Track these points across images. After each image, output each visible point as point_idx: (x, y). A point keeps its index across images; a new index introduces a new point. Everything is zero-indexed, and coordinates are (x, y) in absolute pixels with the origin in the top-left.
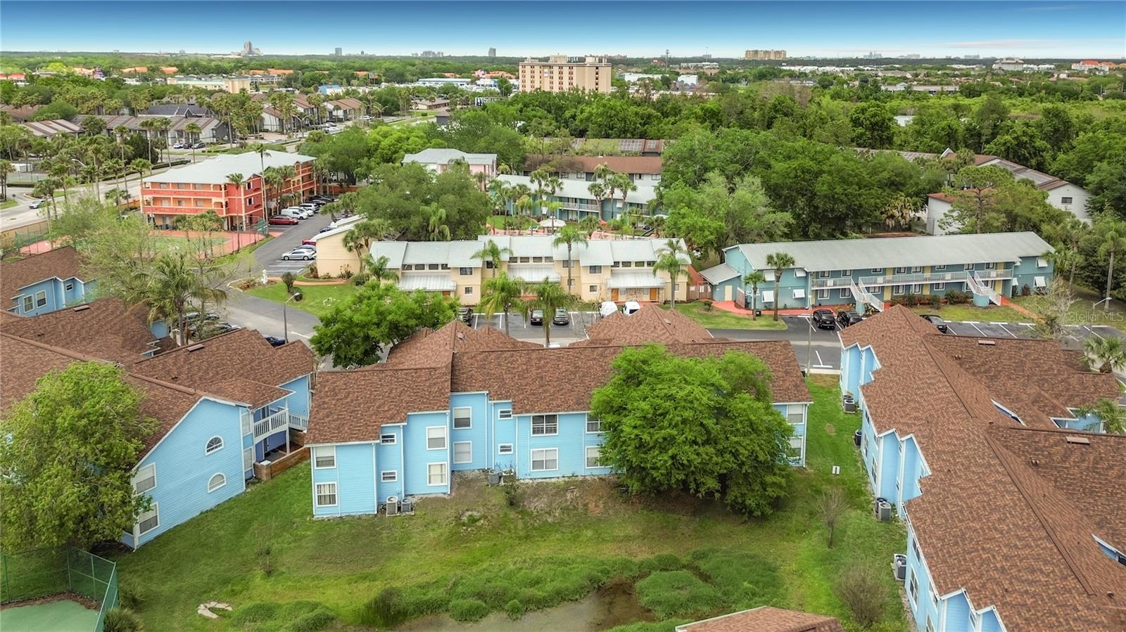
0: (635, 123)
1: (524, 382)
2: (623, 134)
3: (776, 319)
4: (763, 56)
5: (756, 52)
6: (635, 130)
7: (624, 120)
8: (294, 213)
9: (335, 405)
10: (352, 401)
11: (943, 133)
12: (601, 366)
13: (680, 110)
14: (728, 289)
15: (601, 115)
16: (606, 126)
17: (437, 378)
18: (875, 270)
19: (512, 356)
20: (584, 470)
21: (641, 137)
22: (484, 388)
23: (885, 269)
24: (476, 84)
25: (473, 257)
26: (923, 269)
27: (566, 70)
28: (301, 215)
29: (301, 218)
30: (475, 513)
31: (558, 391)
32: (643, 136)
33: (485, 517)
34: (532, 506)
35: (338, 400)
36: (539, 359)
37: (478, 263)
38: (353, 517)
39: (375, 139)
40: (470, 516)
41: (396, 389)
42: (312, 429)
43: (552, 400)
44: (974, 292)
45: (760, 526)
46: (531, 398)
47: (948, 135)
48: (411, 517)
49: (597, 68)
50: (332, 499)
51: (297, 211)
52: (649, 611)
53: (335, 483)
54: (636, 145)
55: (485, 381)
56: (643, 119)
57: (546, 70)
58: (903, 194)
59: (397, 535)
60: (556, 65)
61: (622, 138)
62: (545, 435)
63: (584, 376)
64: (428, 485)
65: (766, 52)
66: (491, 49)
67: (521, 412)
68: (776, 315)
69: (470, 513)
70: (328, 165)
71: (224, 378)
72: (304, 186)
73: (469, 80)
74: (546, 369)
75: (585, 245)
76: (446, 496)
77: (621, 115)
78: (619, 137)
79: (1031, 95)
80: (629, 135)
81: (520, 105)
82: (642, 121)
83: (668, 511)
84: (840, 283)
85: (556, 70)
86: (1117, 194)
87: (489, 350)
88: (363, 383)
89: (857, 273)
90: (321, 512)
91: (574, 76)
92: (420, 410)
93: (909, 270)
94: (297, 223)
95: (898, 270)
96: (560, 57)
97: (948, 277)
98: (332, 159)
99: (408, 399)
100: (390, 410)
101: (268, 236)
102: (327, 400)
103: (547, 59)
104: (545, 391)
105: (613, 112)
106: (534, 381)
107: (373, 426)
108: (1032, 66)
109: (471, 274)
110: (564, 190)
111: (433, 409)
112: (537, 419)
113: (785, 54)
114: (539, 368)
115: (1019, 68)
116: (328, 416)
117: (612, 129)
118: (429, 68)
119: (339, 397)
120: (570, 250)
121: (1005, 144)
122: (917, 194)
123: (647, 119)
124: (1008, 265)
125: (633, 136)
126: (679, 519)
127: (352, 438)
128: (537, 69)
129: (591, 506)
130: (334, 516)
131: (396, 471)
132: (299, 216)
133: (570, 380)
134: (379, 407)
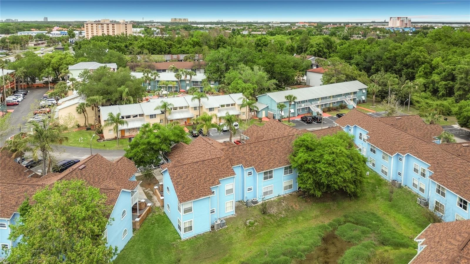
0: (166, 48)
1: (254, 158)
2: (160, 52)
3: (289, 122)
4: (178, 21)
5: (175, 19)
6: (166, 51)
7: (160, 46)
8: (13, 99)
9: (184, 182)
10: (191, 179)
11: (290, 48)
12: (280, 146)
13: (181, 42)
14: (264, 112)
15: (149, 44)
16: (152, 49)
17: (223, 162)
18: (316, 99)
19: (243, 147)
20: (283, 192)
21: (169, 54)
22: (239, 163)
23: (319, 98)
24: (51, 33)
25: (155, 109)
26: (330, 97)
27: (111, 26)
28: (18, 100)
29: (18, 101)
30: (251, 220)
31: (270, 159)
32: (169, 53)
33: (257, 221)
34: (272, 212)
35: (184, 179)
36: (255, 147)
37: (159, 112)
38: (200, 235)
39: (47, 59)
40: (250, 222)
41: (208, 169)
42: (179, 195)
43: (269, 164)
44: (348, 104)
45: (358, 200)
46: (261, 164)
47: (291, 49)
48: (227, 229)
49: (126, 25)
50: (190, 228)
51: (15, 98)
52: (349, 242)
53: (192, 220)
54: (168, 57)
55: (238, 160)
56: (168, 46)
57: (100, 26)
58: (298, 71)
59: (226, 238)
60: (105, 23)
61: (160, 54)
62: (268, 180)
63: (276, 151)
64: (226, 212)
65: (180, 19)
66: (45, 18)
67: (260, 171)
68: (289, 120)
69: (248, 221)
70: (24, 74)
71: (103, 180)
72: (10, 85)
73: (47, 32)
74: (260, 151)
75: (207, 99)
76: (234, 216)
77: (158, 44)
78: (158, 54)
79: (293, 35)
80: (163, 53)
81: (108, 41)
82: (168, 47)
83: (324, 202)
84: (308, 105)
85: (105, 26)
86: (364, 66)
87: (233, 146)
88: (191, 169)
89: (311, 101)
90: (184, 236)
91: (115, 28)
92: (224, 177)
93: (326, 98)
94: (18, 104)
95: (322, 98)
96: (106, 20)
97: (339, 99)
98: (25, 70)
99: (215, 173)
100: (210, 180)
101: (7, 112)
102: (179, 180)
103: (99, 21)
104: (265, 160)
105: (155, 43)
106: (258, 156)
107: (207, 188)
108: (283, 24)
109: (155, 117)
110: (161, 77)
111: (229, 176)
112: (265, 173)
113: (188, 20)
114: (257, 151)
115: (279, 25)
116: (184, 188)
117: (155, 51)
118: (20, 27)
119: (184, 178)
120: (200, 102)
121: (314, 51)
122: (303, 71)
123: (170, 46)
124: (355, 93)
125: (165, 53)
126: (329, 204)
127: (200, 196)
128: (95, 26)
129: (294, 206)
130: (191, 236)
131: (215, 208)
132: (16, 101)
133: (272, 154)
134: (205, 179)
